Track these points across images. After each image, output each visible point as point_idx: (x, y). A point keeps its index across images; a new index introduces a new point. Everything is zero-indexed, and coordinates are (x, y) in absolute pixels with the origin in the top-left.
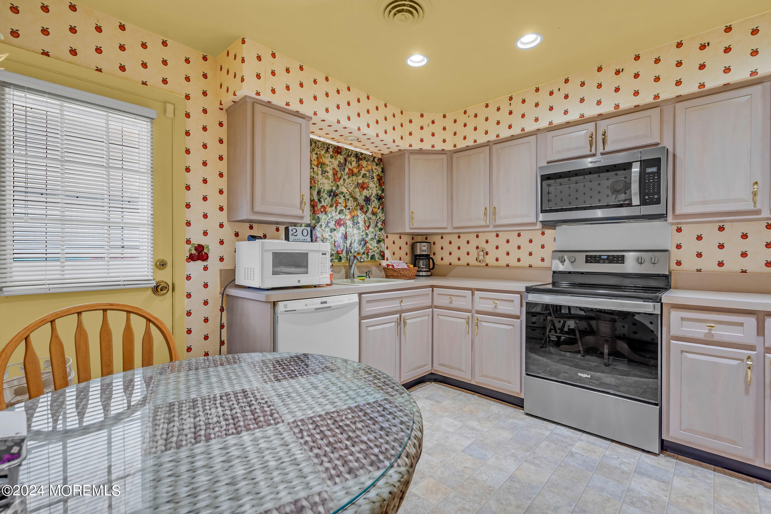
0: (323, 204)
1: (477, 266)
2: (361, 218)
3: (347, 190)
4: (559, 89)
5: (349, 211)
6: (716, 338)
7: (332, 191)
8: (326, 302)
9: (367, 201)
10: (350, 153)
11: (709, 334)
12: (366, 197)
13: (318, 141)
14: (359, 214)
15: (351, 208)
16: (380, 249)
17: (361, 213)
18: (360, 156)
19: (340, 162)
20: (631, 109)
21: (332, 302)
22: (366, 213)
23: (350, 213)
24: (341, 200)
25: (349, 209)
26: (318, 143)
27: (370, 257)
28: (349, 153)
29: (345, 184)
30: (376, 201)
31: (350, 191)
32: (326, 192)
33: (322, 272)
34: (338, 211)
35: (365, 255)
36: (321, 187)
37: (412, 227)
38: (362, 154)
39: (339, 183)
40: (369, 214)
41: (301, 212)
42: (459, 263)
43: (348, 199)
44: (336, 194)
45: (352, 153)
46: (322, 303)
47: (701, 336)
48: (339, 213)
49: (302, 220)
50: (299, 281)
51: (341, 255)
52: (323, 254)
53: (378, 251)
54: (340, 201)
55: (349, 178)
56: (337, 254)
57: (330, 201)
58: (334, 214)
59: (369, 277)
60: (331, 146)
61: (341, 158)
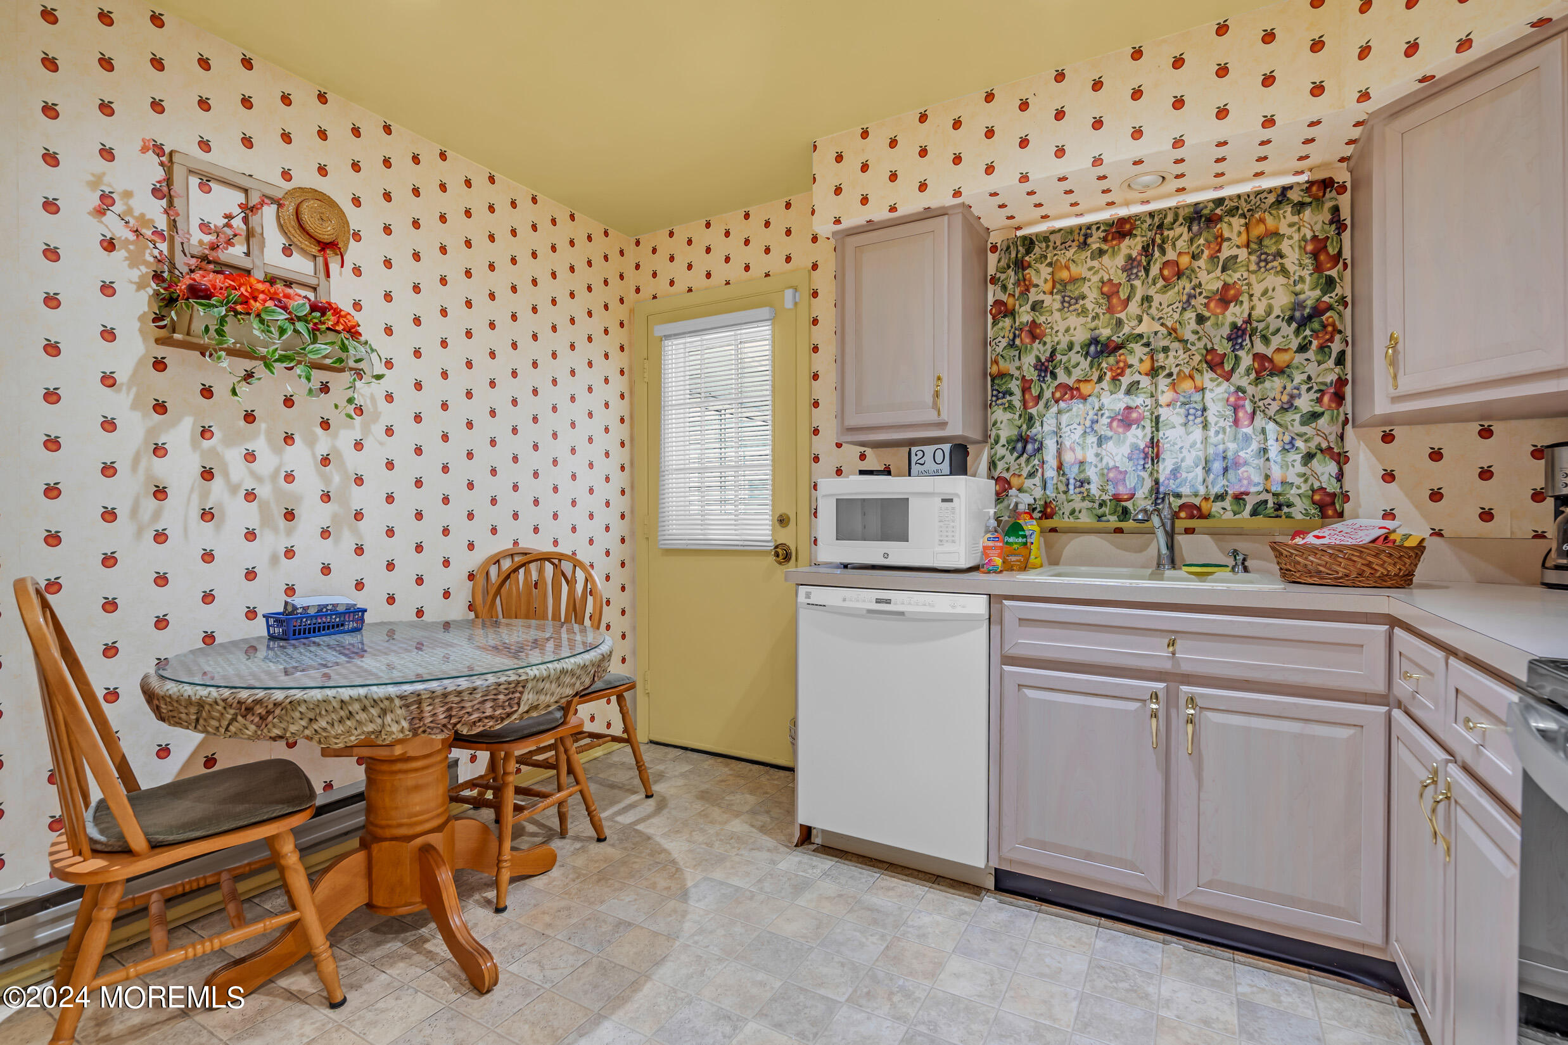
0: (1062, 377)
2: (1217, 392)
3: (1162, 325)
5: (1169, 380)
7: (1095, 341)
8: (888, 602)
9: (1236, 338)
10: (1170, 218)
12: (1234, 326)
13: (1053, 232)
14: (1208, 384)
15: (1175, 371)
16: (1310, 483)
17: (1212, 380)
18: (1218, 211)
19: (1130, 258)
21: (903, 604)
22: (1228, 377)
23: (1173, 385)
24: (1136, 355)
25: (1170, 375)
26: (1052, 238)
27: (1249, 508)
28: (1160, 222)
29: (1153, 311)
30: (1289, 330)
31: (1169, 324)
32: (1077, 348)
33: (941, 541)
34: (1124, 387)
35: (1227, 504)
36: (1056, 340)
38: (1219, 202)
39: (1122, 316)
40: (1241, 378)
41: (936, 413)
43: (1166, 350)
44: (1113, 345)
45: (1176, 215)
46: (878, 601)
48: (1128, 392)
50: (886, 555)
51: (1129, 504)
52: (944, 500)
53: (1305, 488)
54: (1131, 360)
55: (1165, 289)
56: (1114, 502)
57: (1088, 369)
58: (1106, 397)
59: (1246, 570)
60: (1094, 227)
61: (1132, 246)
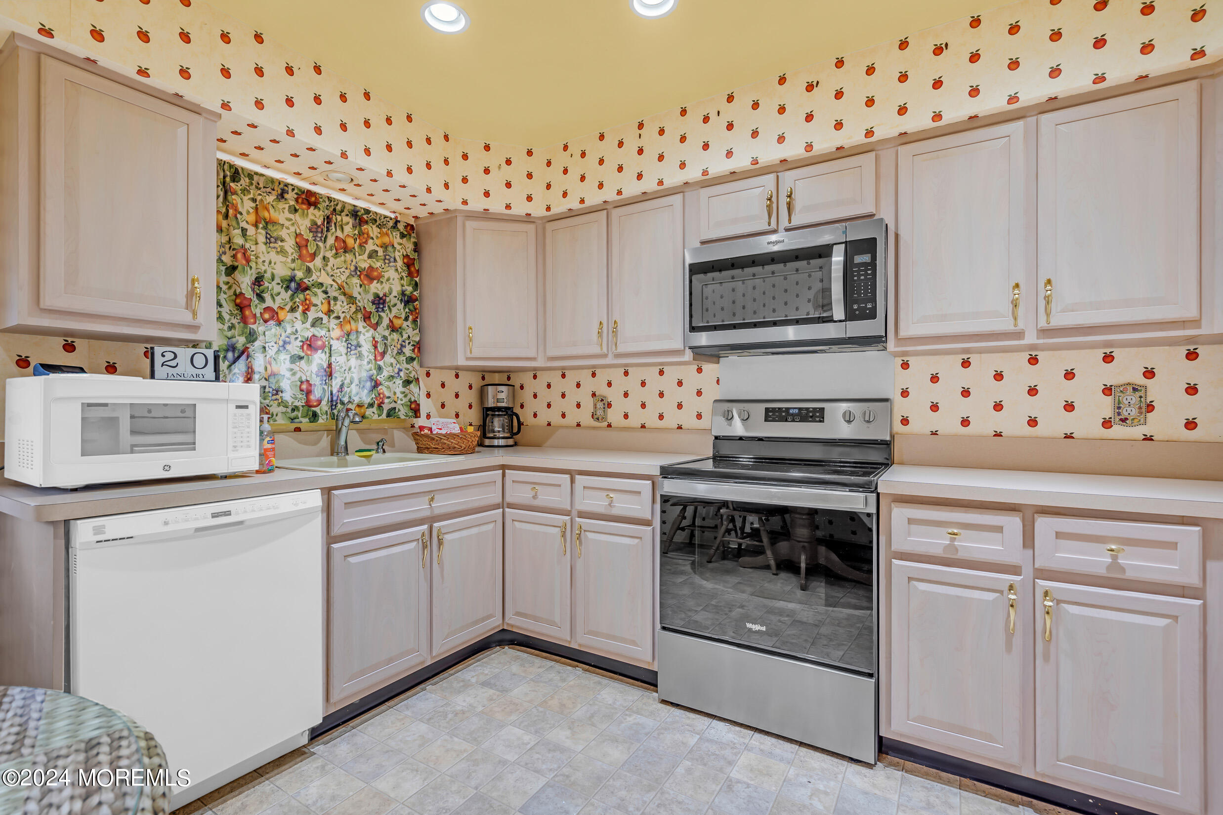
0: (269, 302)
1: (594, 428)
2: (366, 336)
3: (334, 280)
4: (719, 112)
5: (338, 321)
6: (961, 555)
7: (292, 279)
8: (228, 513)
9: (379, 304)
10: (339, 208)
11: (952, 547)
12: (377, 296)
13: (256, 173)
14: (361, 329)
15: (342, 316)
16: (408, 397)
17: (364, 327)
18: (365, 217)
19: (314, 223)
20: (831, 153)
21: (245, 512)
22: (375, 326)
23: (341, 325)
24: (318, 298)
25: (338, 318)
26: (256, 178)
27: (385, 412)
28: (335, 209)
29: (328, 269)
30: (401, 306)
31: (339, 282)
32: (277, 280)
33: (235, 447)
34: (310, 320)
35: (375, 409)
36: (263, 268)
37: (469, 355)
38: (367, 212)
39: (311, 265)
40: (383, 330)
41: (191, 315)
42: (563, 421)
43: (335, 299)
44: (304, 286)
45: (344, 207)
46: (215, 515)
47: (938, 551)
48: (313, 325)
49: (196, 333)
50: (167, 468)
51: (317, 409)
52: (238, 407)
53: (405, 400)
54: (315, 300)
55: (336, 255)
56: (306, 408)
57: (288, 300)
58: (298, 325)
59: (384, 451)
60: (290, 188)
61: (317, 215)
